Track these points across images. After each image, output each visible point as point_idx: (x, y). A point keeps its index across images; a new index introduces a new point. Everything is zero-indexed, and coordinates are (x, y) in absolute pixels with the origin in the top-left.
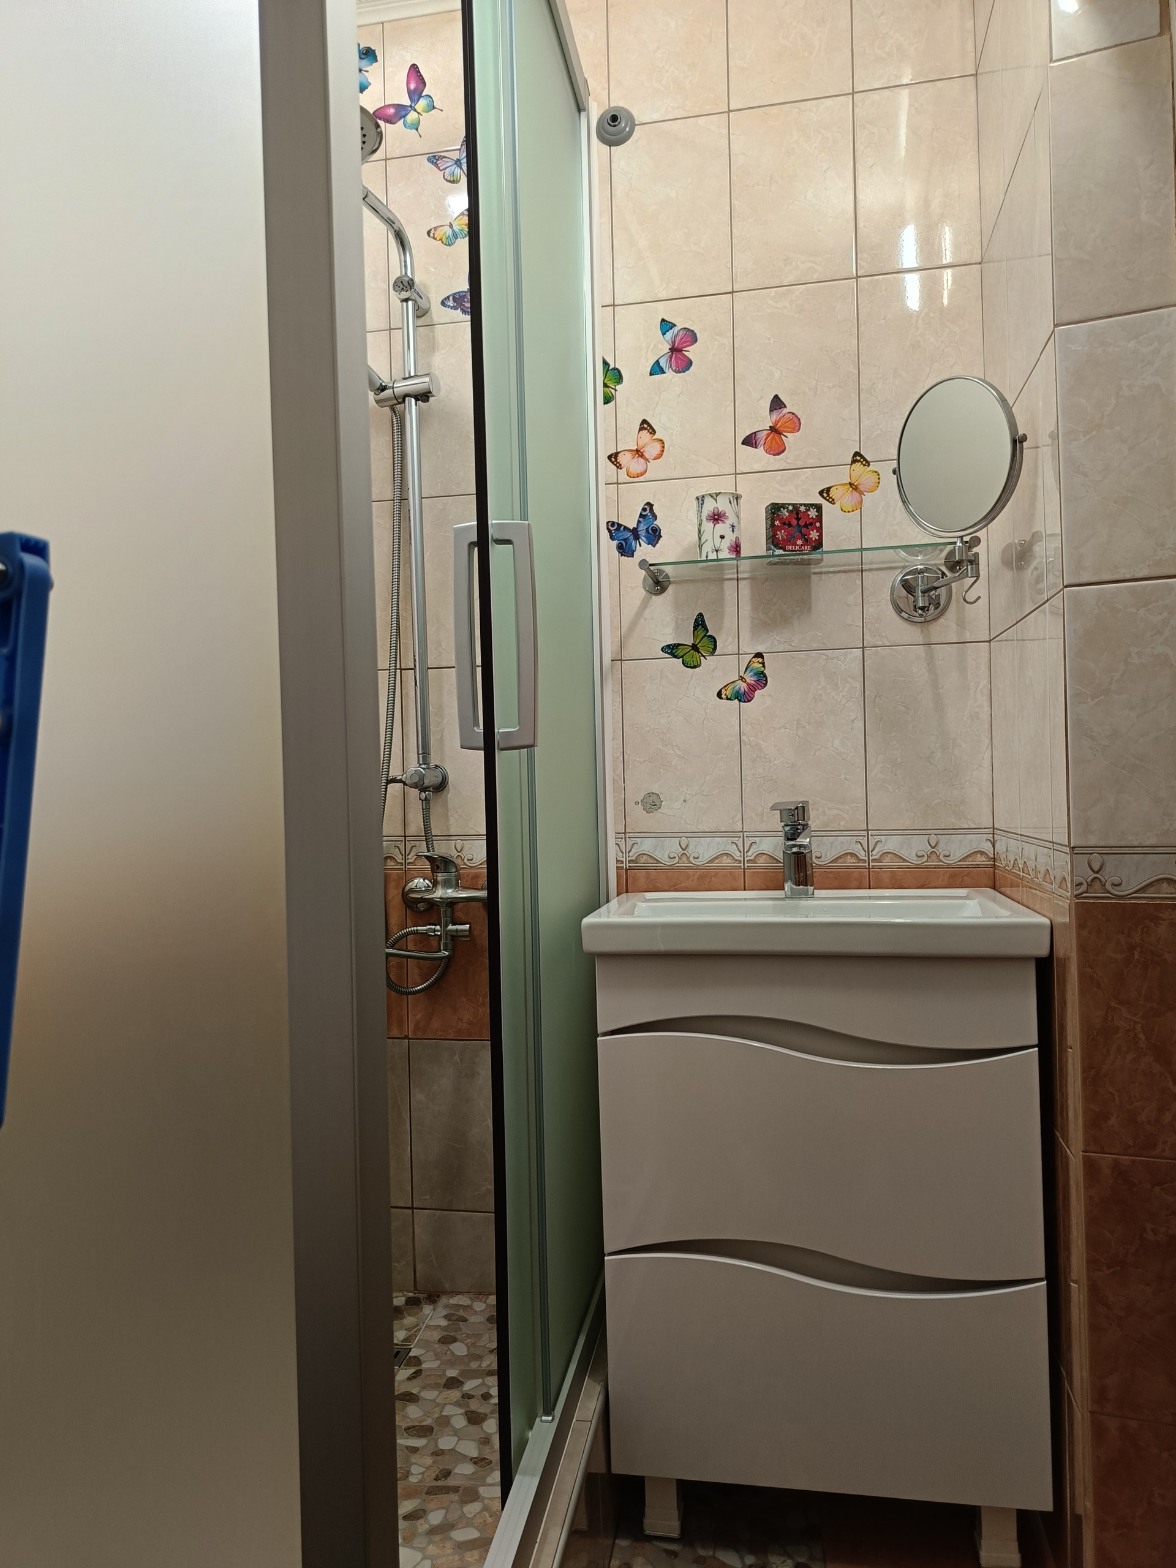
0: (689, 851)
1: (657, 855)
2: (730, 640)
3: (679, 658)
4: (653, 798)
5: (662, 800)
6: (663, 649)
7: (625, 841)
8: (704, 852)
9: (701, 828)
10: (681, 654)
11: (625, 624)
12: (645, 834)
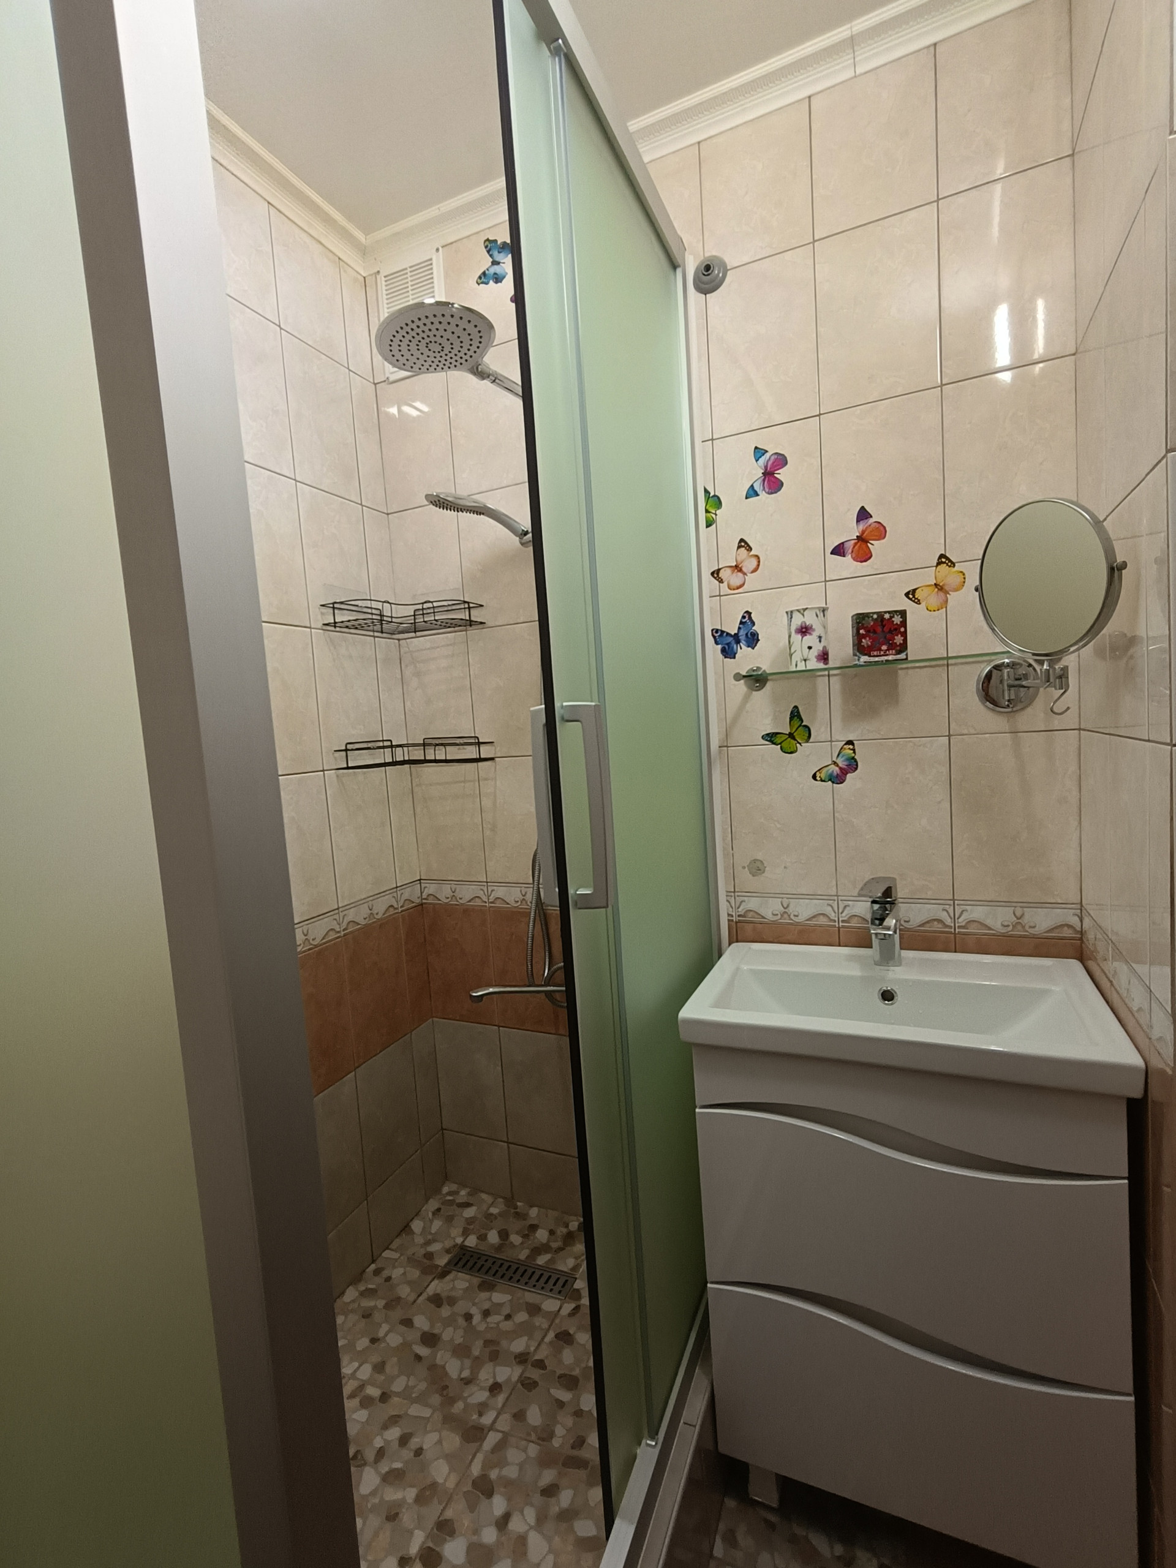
0: (790, 910)
1: (762, 912)
2: (823, 729)
3: (777, 745)
4: (758, 864)
5: (765, 865)
6: (763, 737)
7: (735, 898)
8: (803, 911)
9: (799, 891)
10: (779, 742)
11: (730, 715)
12: (751, 893)
